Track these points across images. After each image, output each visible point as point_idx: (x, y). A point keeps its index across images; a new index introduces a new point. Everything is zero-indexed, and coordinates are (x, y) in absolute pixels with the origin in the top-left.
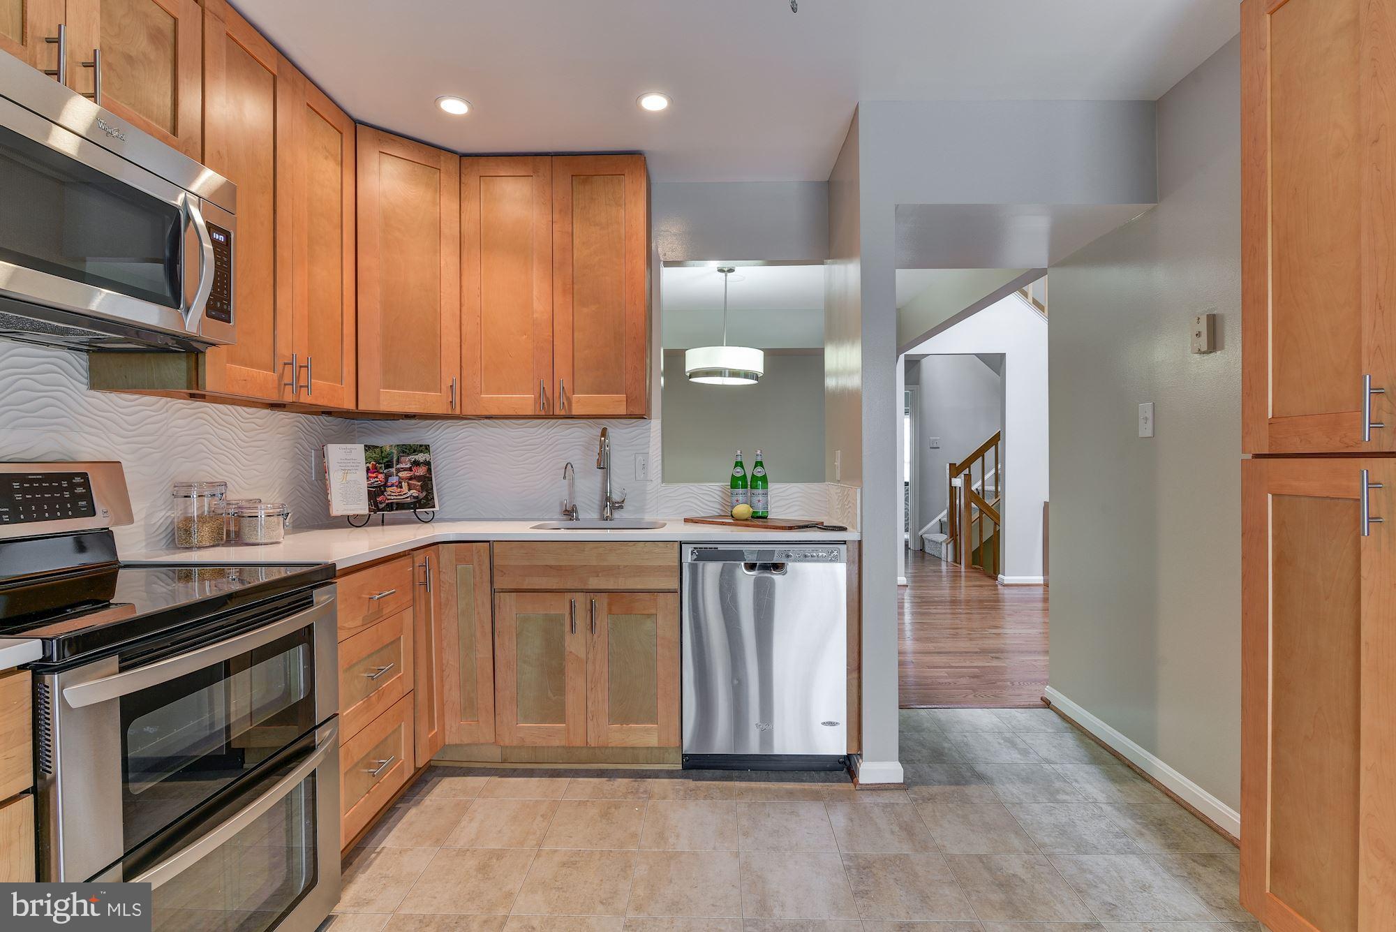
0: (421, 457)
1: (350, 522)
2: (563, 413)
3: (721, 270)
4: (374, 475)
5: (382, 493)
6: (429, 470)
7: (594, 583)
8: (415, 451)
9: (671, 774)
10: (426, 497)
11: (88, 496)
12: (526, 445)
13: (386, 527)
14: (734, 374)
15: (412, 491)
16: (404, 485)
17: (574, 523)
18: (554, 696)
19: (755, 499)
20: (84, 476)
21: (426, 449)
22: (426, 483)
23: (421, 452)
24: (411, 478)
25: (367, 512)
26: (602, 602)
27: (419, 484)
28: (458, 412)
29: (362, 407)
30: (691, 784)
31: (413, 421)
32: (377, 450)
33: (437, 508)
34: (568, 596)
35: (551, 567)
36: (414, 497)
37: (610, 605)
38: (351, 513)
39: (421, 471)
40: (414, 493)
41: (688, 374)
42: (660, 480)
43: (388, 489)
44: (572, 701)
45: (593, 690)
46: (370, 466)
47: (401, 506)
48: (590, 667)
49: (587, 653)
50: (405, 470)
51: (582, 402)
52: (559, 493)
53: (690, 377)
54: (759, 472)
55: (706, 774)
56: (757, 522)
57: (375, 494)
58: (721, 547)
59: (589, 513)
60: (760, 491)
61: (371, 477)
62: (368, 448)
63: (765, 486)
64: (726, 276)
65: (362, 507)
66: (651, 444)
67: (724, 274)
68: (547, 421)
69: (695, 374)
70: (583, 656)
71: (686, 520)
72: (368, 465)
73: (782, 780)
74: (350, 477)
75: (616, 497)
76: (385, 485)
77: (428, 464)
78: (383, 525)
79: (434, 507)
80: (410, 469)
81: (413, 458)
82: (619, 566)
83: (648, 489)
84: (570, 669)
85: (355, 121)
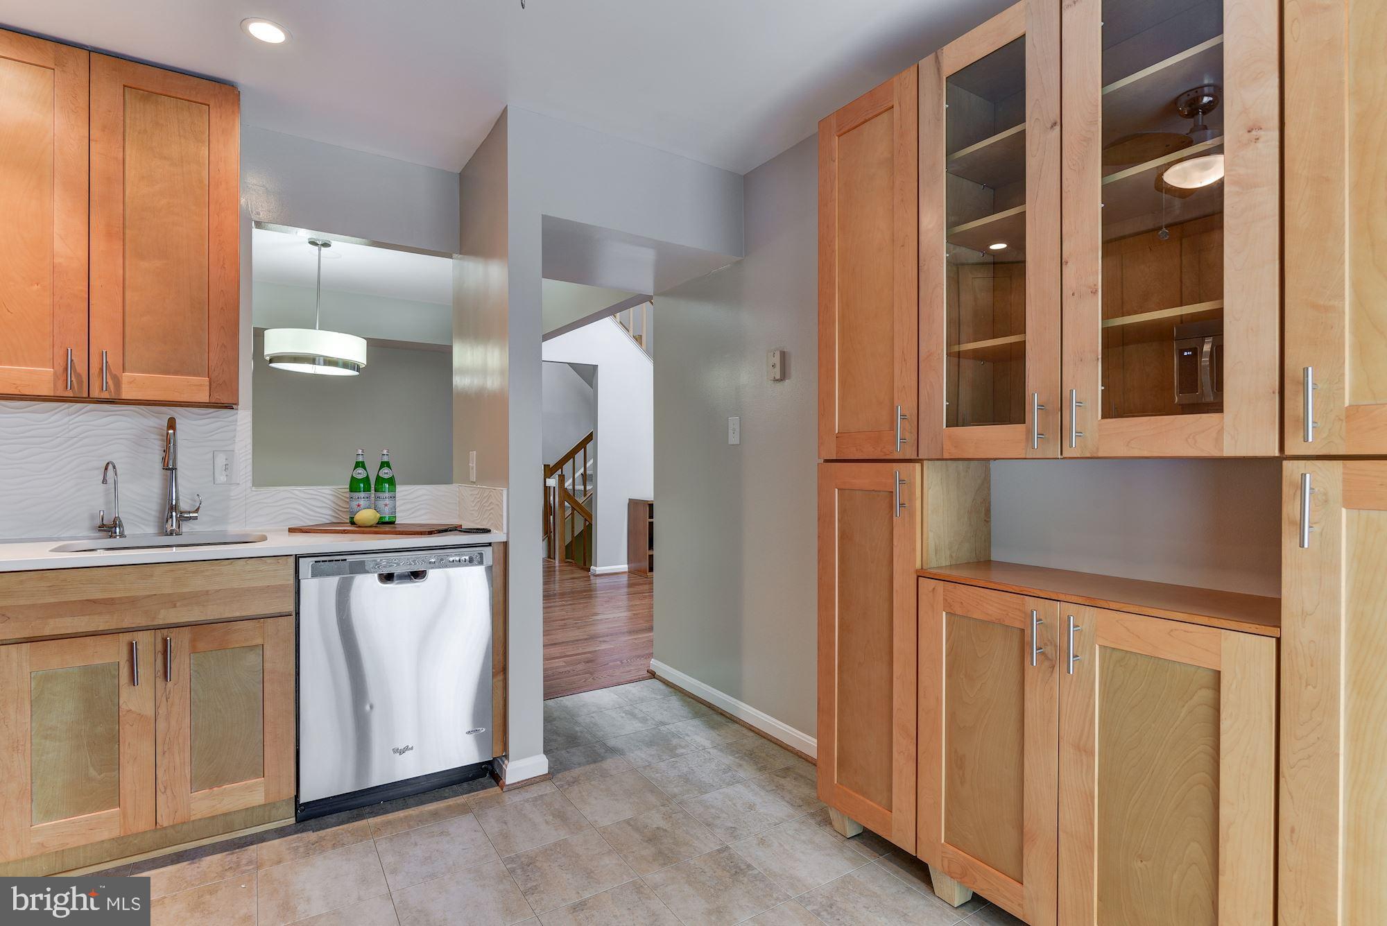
2: (105, 395)
3: (313, 243)
9: (282, 833)
14: (329, 362)
17: (117, 542)
18: (99, 774)
19: (381, 504)
26: (183, 638)
30: (311, 836)
34: (126, 638)
35: (94, 601)
37: (193, 641)
41: (268, 358)
42: (249, 483)
44: (132, 775)
45: (167, 755)
48: (161, 725)
49: (157, 708)
51: (134, 383)
52: (95, 501)
53: (271, 361)
54: (385, 472)
55: (329, 819)
56: (387, 528)
58: (349, 558)
59: (141, 524)
60: (387, 494)
63: (394, 489)
64: (320, 250)
66: (238, 440)
67: (317, 247)
69: (277, 358)
70: (150, 712)
71: (291, 530)
73: (423, 803)
75: (186, 505)
82: (207, 591)
83: (232, 495)
84: (128, 733)
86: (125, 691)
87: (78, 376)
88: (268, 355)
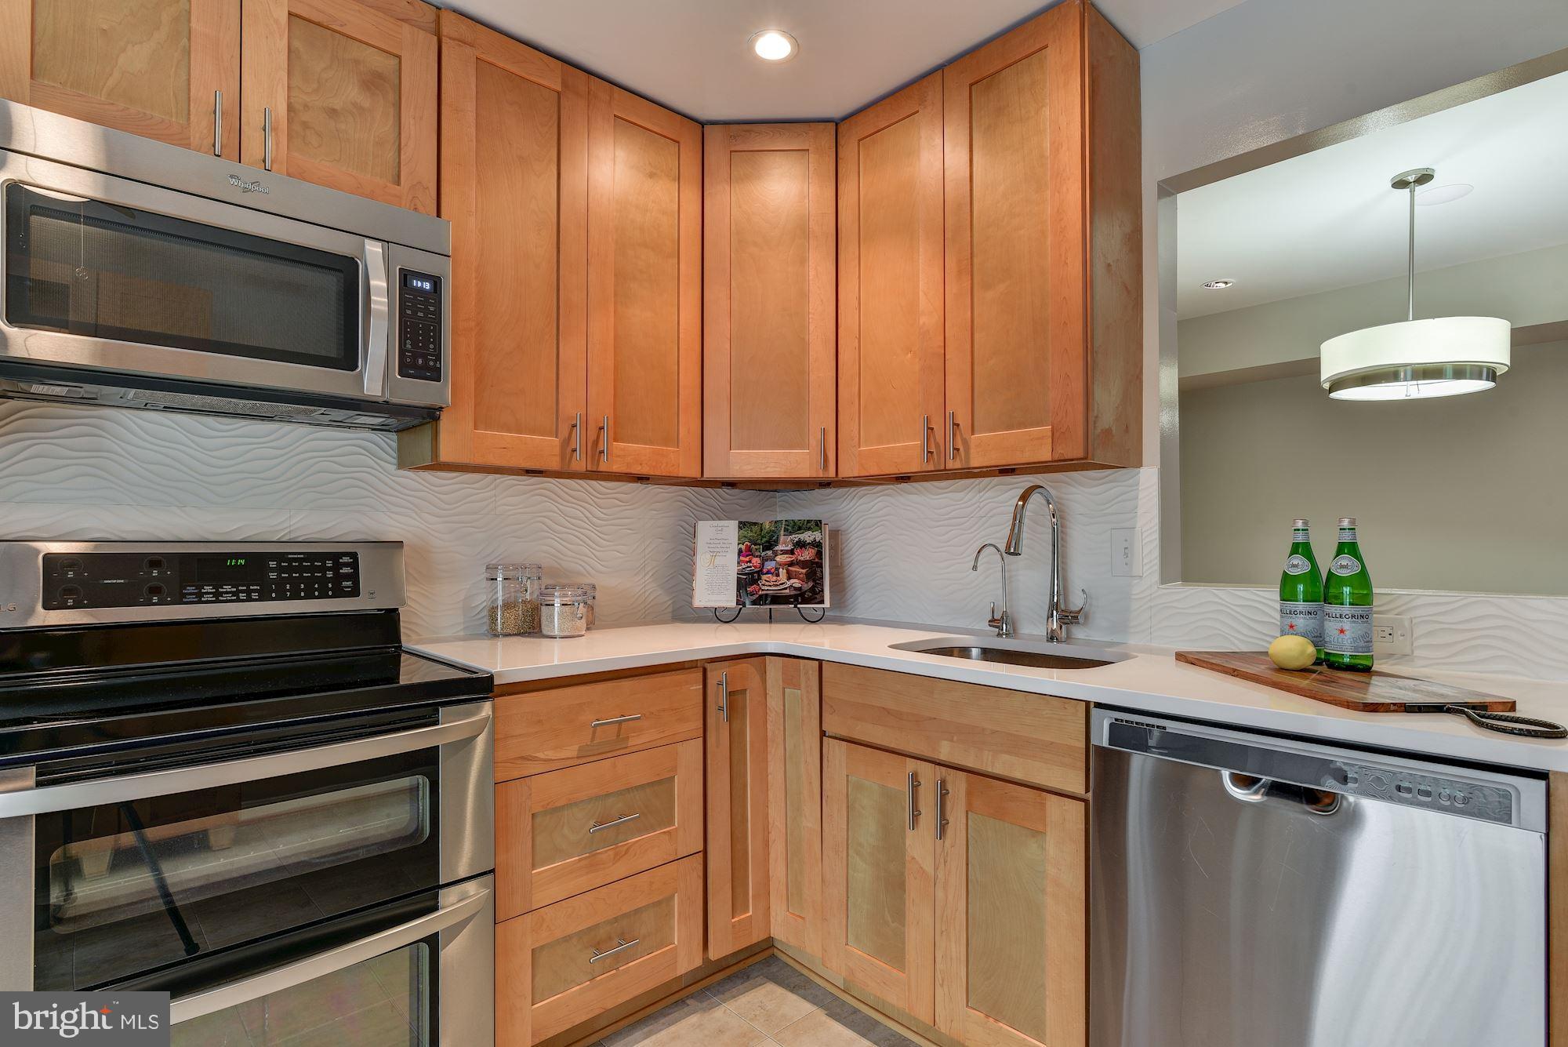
0: (807, 536)
1: (716, 617)
2: (958, 465)
3: (1398, 184)
4: (747, 559)
5: (754, 582)
6: (819, 554)
7: (945, 752)
8: (800, 528)
10: (812, 590)
11: (354, 577)
12: (949, 519)
13: (773, 626)
15: (792, 581)
16: (783, 572)
17: (1004, 643)
18: (893, 922)
19: (1331, 627)
20: (354, 556)
21: (818, 524)
22: (813, 570)
23: (809, 529)
24: (791, 564)
25: (733, 604)
26: (958, 785)
27: (804, 571)
29: (708, 475)
31: (828, 491)
32: (755, 528)
33: (827, 604)
34: (911, 765)
35: (888, 711)
36: (800, 589)
37: (969, 794)
38: (716, 605)
39: (807, 555)
40: (796, 583)
41: (1326, 386)
42: (1156, 577)
43: (764, 577)
44: (915, 939)
45: (944, 933)
46: (743, 547)
47: (777, 599)
48: (940, 894)
49: (936, 869)
50: (784, 552)
51: (984, 447)
53: (1331, 390)
54: (1346, 567)
57: (747, 582)
58: (1172, 727)
60: (1346, 610)
61: (743, 561)
62: (742, 525)
64: (1412, 192)
65: (727, 598)
66: (1140, 511)
67: (1407, 191)
68: (978, 480)
69: (1339, 383)
70: (930, 870)
71: (1181, 657)
72: (741, 546)
74: (718, 561)
75: (1076, 601)
76: (760, 573)
77: (817, 545)
78: (771, 622)
79: (822, 602)
80: (792, 552)
81: (796, 537)
82: (984, 729)
83: (1134, 592)
84: (912, 884)
85: (703, 124)
86: (910, 833)
87: (937, 445)
88: (1325, 381)
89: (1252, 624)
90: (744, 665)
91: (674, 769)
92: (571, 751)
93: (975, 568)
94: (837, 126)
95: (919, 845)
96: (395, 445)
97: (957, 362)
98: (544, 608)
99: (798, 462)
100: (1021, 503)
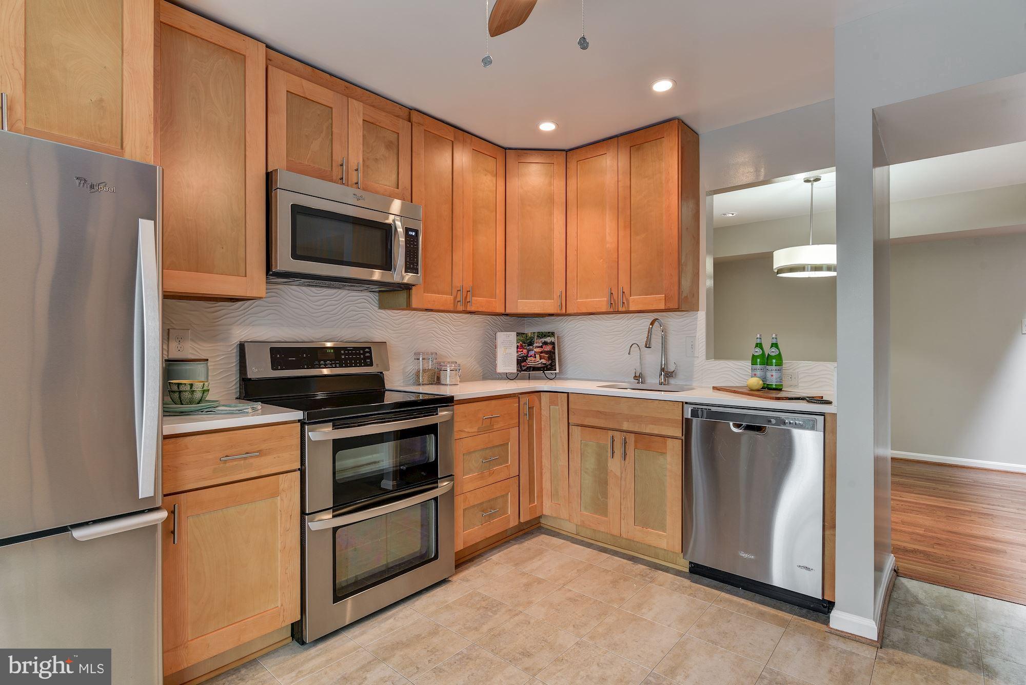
0: (548, 340)
1: (508, 377)
2: (624, 309)
3: (807, 181)
4: (521, 350)
5: (525, 361)
6: (554, 348)
7: (625, 426)
8: (545, 336)
9: (678, 573)
10: (551, 364)
11: (370, 357)
12: (614, 332)
13: (530, 381)
15: (542, 360)
16: (538, 356)
17: (641, 386)
18: (602, 498)
19: (769, 374)
20: (370, 348)
21: (553, 334)
22: (551, 355)
23: (549, 336)
24: (541, 352)
25: (515, 371)
26: (631, 438)
27: (547, 356)
28: (564, 311)
29: (508, 311)
30: (687, 582)
31: (552, 318)
32: (524, 336)
33: (557, 371)
34: (610, 433)
35: (600, 412)
36: (545, 364)
37: (636, 442)
38: (507, 371)
39: (548, 348)
40: (543, 361)
41: (776, 271)
42: (704, 357)
43: (529, 359)
44: (612, 503)
45: (625, 498)
46: (519, 344)
47: (535, 369)
48: (623, 483)
49: (621, 473)
50: (539, 347)
51: (636, 301)
52: (632, 363)
53: (778, 273)
54: (774, 352)
55: (705, 581)
57: (521, 361)
58: (713, 409)
59: (653, 379)
60: (774, 367)
61: (519, 351)
62: (518, 334)
63: (780, 364)
64: (812, 185)
65: (513, 368)
66: (698, 329)
67: (810, 184)
68: (627, 315)
69: (781, 271)
70: (619, 474)
71: (714, 388)
72: (518, 344)
74: (508, 351)
75: (671, 368)
76: (527, 356)
77: (553, 343)
78: (529, 380)
79: (555, 370)
80: (541, 347)
81: (543, 340)
82: (642, 416)
83: (695, 363)
84: (611, 481)
85: (505, 149)
86: (610, 460)
87: (614, 300)
88: (775, 269)
89: (741, 375)
90: (534, 396)
91: (509, 440)
92: (475, 429)
93: (629, 354)
94: (567, 151)
95: (614, 465)
96: (377, 298)
97: (624, 265)
98: (442, 372)
99: (548, 306)
100: (651, 326)
